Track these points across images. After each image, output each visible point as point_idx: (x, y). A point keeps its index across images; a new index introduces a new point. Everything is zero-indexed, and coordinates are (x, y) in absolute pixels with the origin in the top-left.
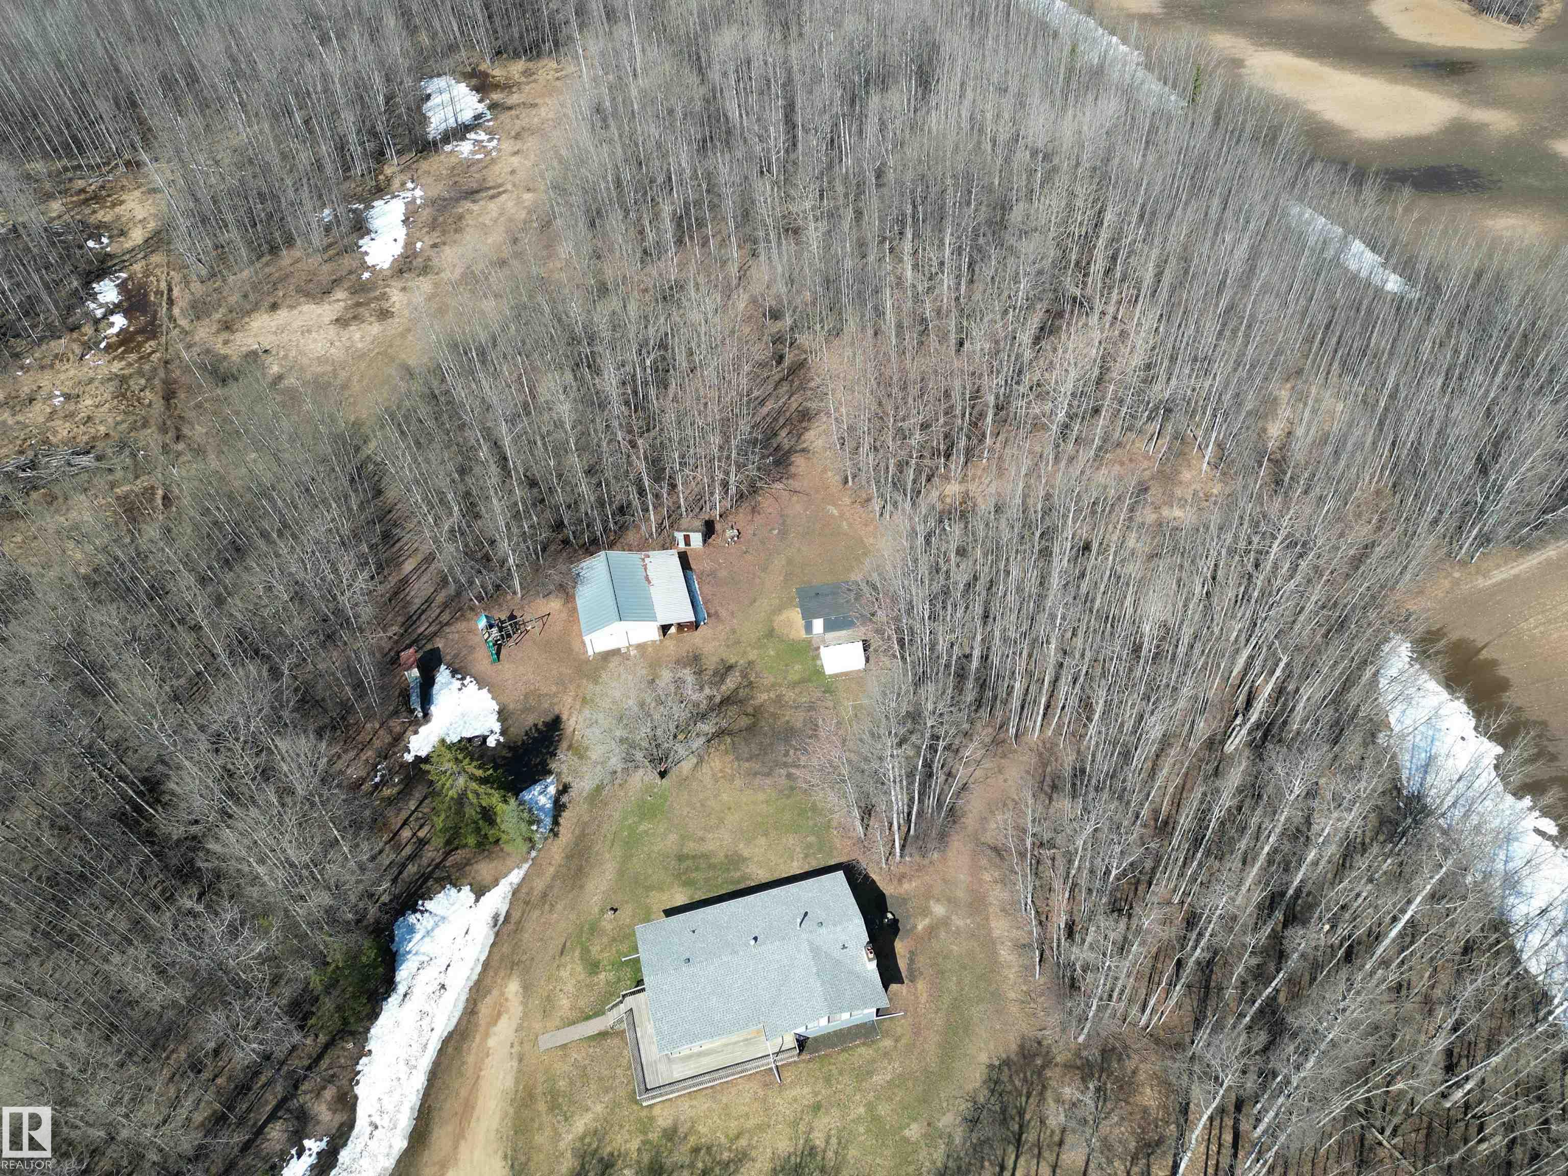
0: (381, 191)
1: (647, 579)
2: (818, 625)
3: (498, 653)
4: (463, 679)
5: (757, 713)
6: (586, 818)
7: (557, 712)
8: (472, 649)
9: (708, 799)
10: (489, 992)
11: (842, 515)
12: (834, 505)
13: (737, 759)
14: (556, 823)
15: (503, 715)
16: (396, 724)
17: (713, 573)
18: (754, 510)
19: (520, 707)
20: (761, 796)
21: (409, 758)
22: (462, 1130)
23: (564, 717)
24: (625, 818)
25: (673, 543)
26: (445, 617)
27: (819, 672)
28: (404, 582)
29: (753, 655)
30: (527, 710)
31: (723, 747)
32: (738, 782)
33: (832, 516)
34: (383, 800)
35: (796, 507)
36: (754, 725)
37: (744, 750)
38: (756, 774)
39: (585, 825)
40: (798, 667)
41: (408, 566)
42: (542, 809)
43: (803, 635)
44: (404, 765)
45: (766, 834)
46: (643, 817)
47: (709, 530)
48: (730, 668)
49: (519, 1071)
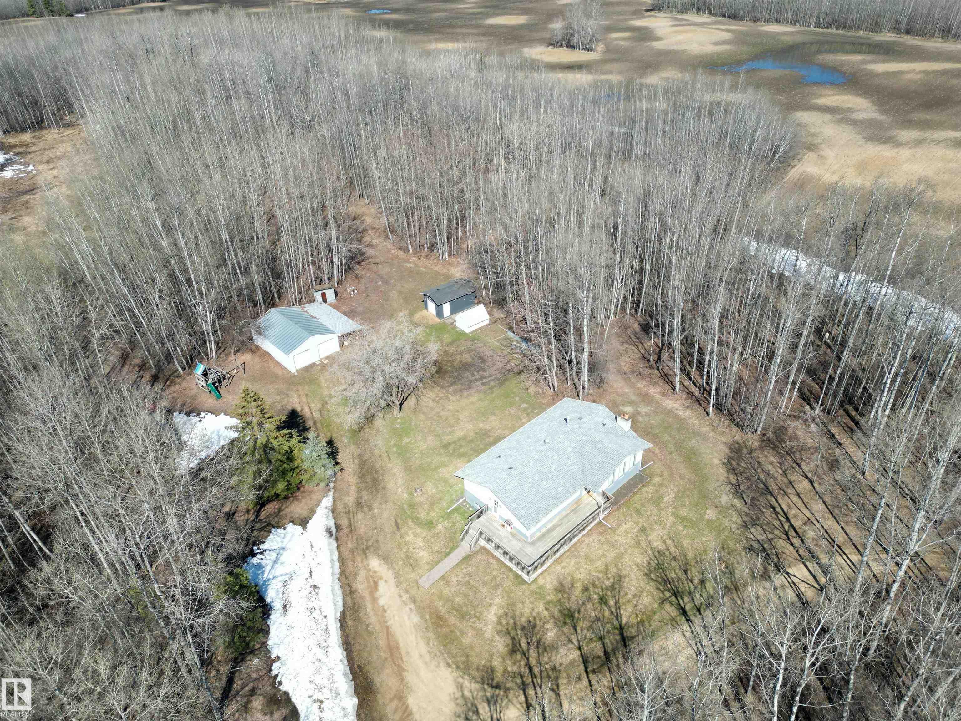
1: (313, 317)
2: (446, 308)
4: (199, 414)
6: (357, 452)
7: (290, 408)
8: (194, 397)
10: (356, 574)
11: (416, 265)
12: (408, 263)
13: (442, 388)
14: (336, 463)
17: (353, 311)
18: (357, 277)
20: (474, 399)
22: (399, 666)
23: (298, 409)
24: (388, 441)
27: (462, 333)
31: (428, 386)
32: (453, 398)
33: (411, 267)
35: (384, 270)
37: (444, 383)
38: (461, 391)
40: (446, 336)
43: (438, 320)
45: (493, 414)
46: (400, 437)
49: (419, 608)
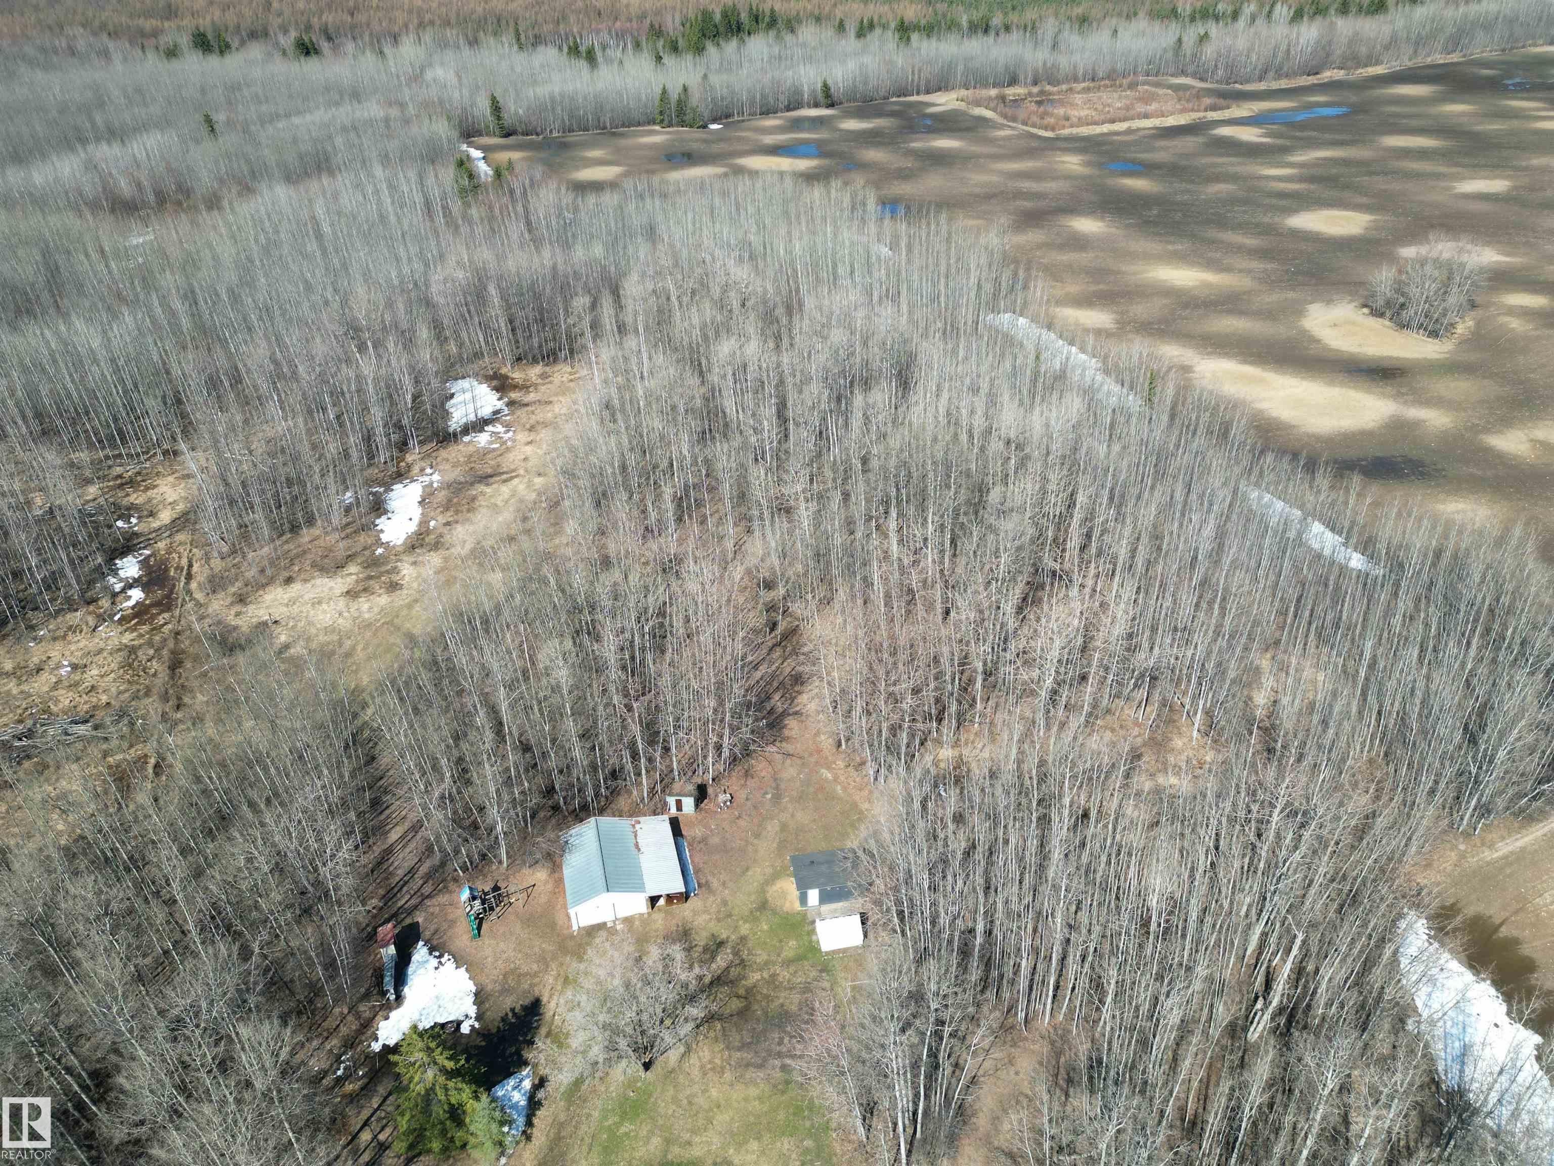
0: (400, 476)
1: (637, 846)
2: (813, 896)
3: (479, 928)
4: (440, 956)
5: (749, 995)
6: (562, 1117)
7: (537, 993)
8: (452, 923)
9: (694, 1095)
11: (836, 779)
12: (829, 768)
13: (728, 1048)
14: (529, 1123)
15: (480, 997)
16: (364, 1008)
17: (704, 840)
18: (747, 774)
19: (498, 987)
20: (753, 1092)
21: (376, 1047)
23: (545, 1000)
24: (605, 1118)
25: (664, 808)
26: (427, 889)
27: (814, 948)
28: (389, 852)
29: (745, 929)
30: (506, 991)
31: (712, 1034)
32: (728, 1076)
33: (826, 780)
34: (344, 1096)
35: (790, 771)
36: (747, 1008)
37: (735, 1038)
38: (748, 1065)
39: (562, 1125)
40: (793, 943)
41: (394, 836)
42: (515, 1106)
43: (797, 906)
44: (370, 1057)
45: (759, 1138)
46: (624, 1116)
47: (701, 794)
48: (721, 944)
